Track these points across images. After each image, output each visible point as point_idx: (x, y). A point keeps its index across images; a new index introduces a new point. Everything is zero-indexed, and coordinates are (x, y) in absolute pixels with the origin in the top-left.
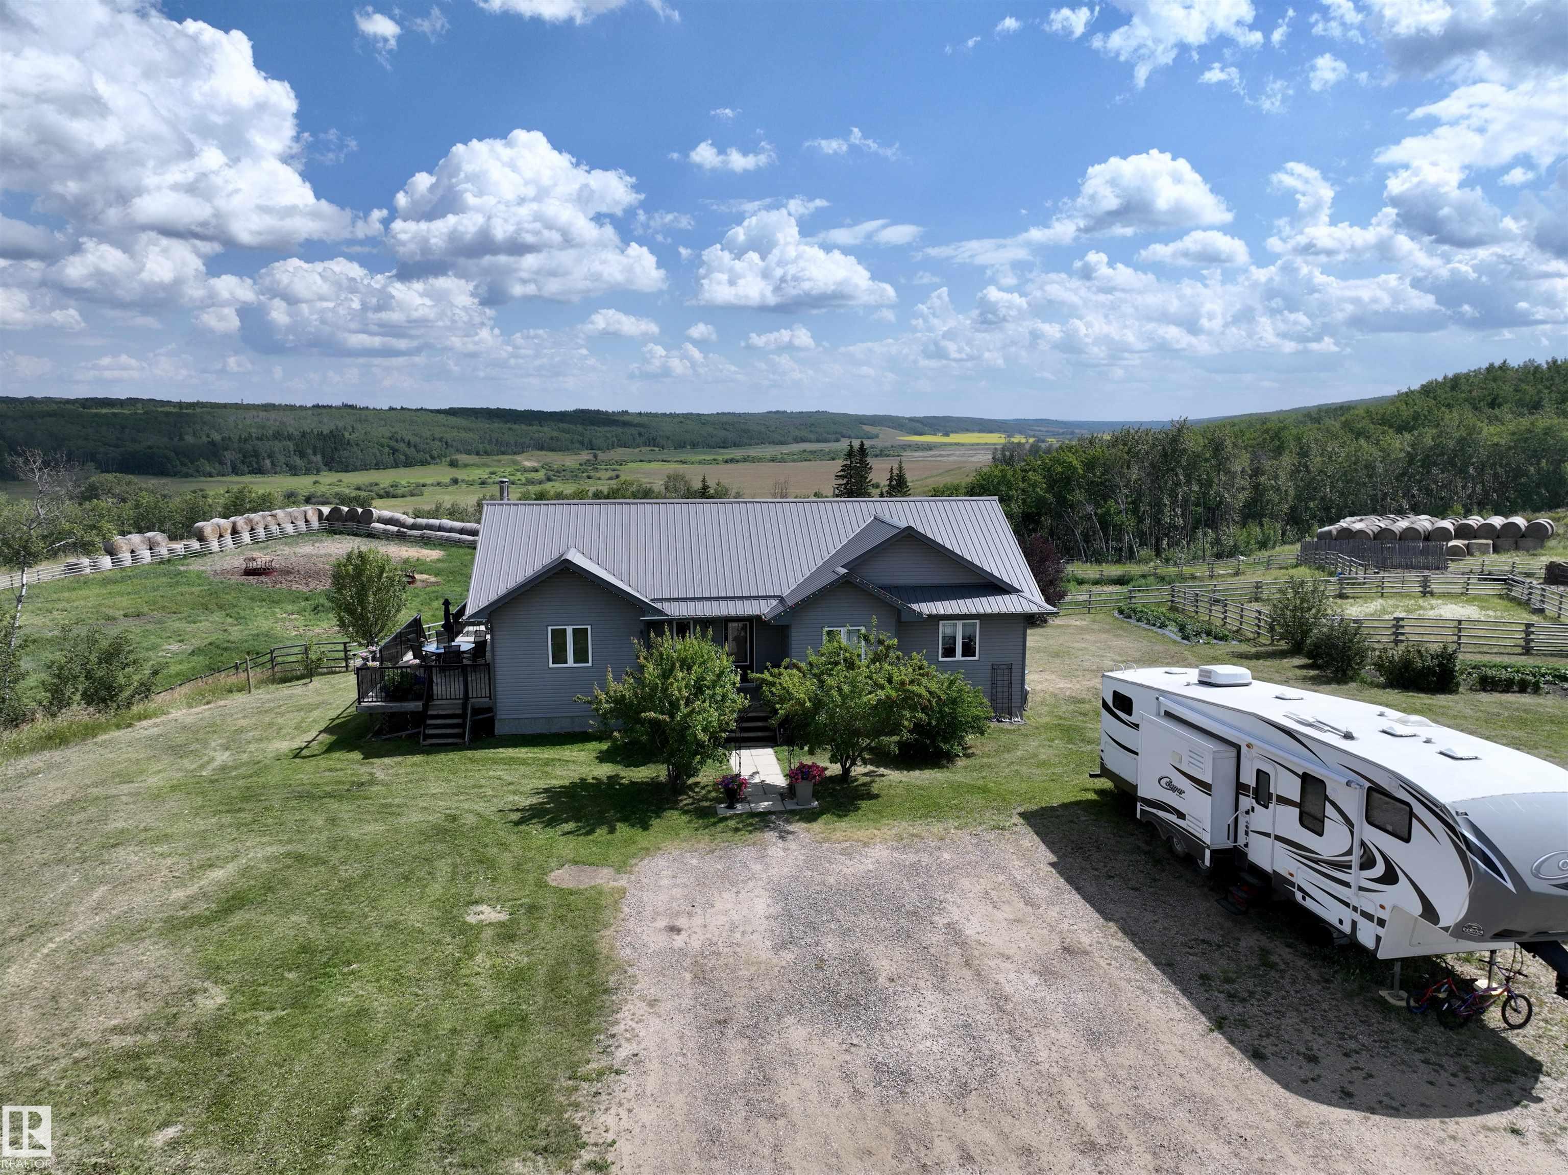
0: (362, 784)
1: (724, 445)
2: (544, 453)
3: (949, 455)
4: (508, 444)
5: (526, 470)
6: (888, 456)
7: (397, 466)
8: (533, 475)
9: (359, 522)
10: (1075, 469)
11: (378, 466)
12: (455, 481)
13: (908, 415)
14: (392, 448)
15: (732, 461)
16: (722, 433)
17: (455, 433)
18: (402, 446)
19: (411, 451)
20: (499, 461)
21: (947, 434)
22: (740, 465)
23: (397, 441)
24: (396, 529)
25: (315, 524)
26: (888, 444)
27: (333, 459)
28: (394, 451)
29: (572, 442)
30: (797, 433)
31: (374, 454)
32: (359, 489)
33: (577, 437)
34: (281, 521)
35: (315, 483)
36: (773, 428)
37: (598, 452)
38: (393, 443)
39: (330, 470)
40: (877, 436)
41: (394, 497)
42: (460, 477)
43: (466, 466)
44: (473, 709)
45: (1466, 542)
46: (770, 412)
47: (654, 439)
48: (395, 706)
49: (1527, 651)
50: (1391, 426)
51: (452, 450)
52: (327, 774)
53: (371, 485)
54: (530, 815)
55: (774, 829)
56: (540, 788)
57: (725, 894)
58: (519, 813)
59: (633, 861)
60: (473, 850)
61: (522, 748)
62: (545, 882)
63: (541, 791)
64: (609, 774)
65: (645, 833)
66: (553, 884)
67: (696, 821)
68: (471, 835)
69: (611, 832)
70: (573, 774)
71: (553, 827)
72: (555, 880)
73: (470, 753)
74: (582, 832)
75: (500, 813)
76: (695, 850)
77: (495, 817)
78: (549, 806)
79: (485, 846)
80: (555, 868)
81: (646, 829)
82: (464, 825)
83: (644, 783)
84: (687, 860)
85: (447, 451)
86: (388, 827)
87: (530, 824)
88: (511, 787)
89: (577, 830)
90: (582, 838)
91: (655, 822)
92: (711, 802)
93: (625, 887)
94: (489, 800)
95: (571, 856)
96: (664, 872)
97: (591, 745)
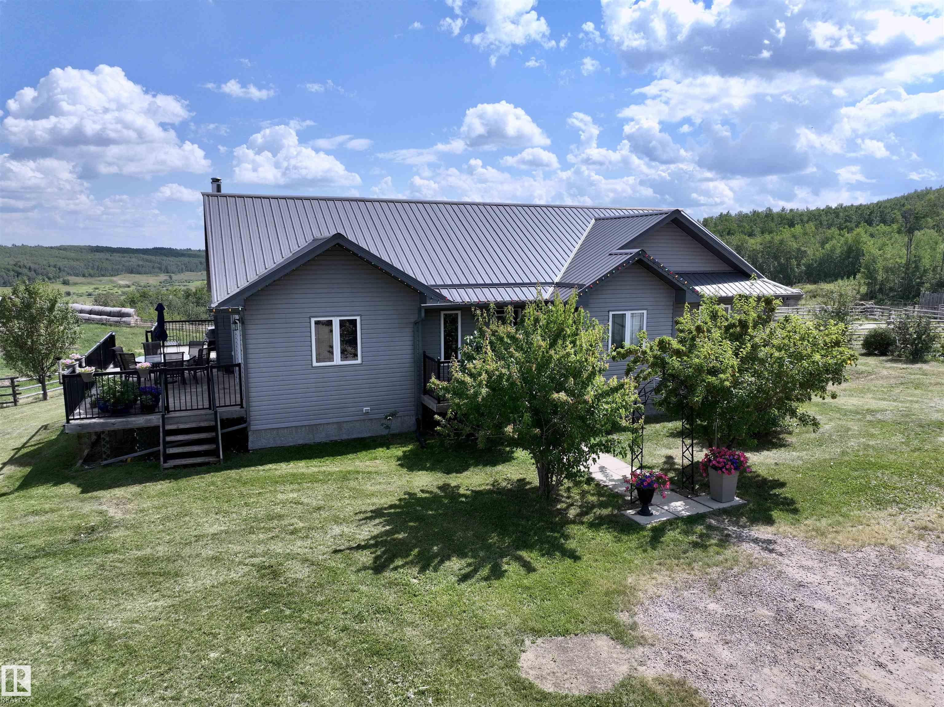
0: (93, 529)
2: (133, 275)
4: (106, 269)
5: (120, 287)
12: (68, 294)
14: (17, 272)
17: (66, 262)
18: (25, 271)
19: (32, 274)
20: (100, 281)
23: (20, 267)
28: (19, 274)
29: (153, 267)
31: (2, 276)
33: (156, 265)
37: (172, 275)
38: (17, 269)
44: (222, 420)
48: (117, 422)
51: (65, 274)
52: (31, 519)
54: (384, 553)
55: (740, 539)
56: (365, 512)
57: (860, 668)
58: (367, 552)
59: (623, 617)
60: (345, 629)
61: (296, 462)
62: (531, 686)
63: (369, 514)
64: (435, 483)
65: (579, 563)
66: (548, 687)
67: (625, 538)
68: (319, 599)
69: (529, 568)
70: (391, 488)
71: (436, 570)
72: (542, 678)
73: (233, 473)
74: (485, 571)
75: (339, 555)
76: (688, 586)
77: (336, 563)
78: (400, 536)
79: (360, 618)
80: (516, 649)
81: (574, 557)
82: (297, 581)
83: (489, 492)
84: (701, 606)
85: (61, 274)
86: (170, 602)
87: (396, 568)
88: (324, 514)
89: (475, 571)
90: (496, 583)
91: (571, 544)
92: (606, 507)
93: (677, 675)
94: (307, 537)
95: (517, 621)
96: (697, 634)
97: (381, 452)
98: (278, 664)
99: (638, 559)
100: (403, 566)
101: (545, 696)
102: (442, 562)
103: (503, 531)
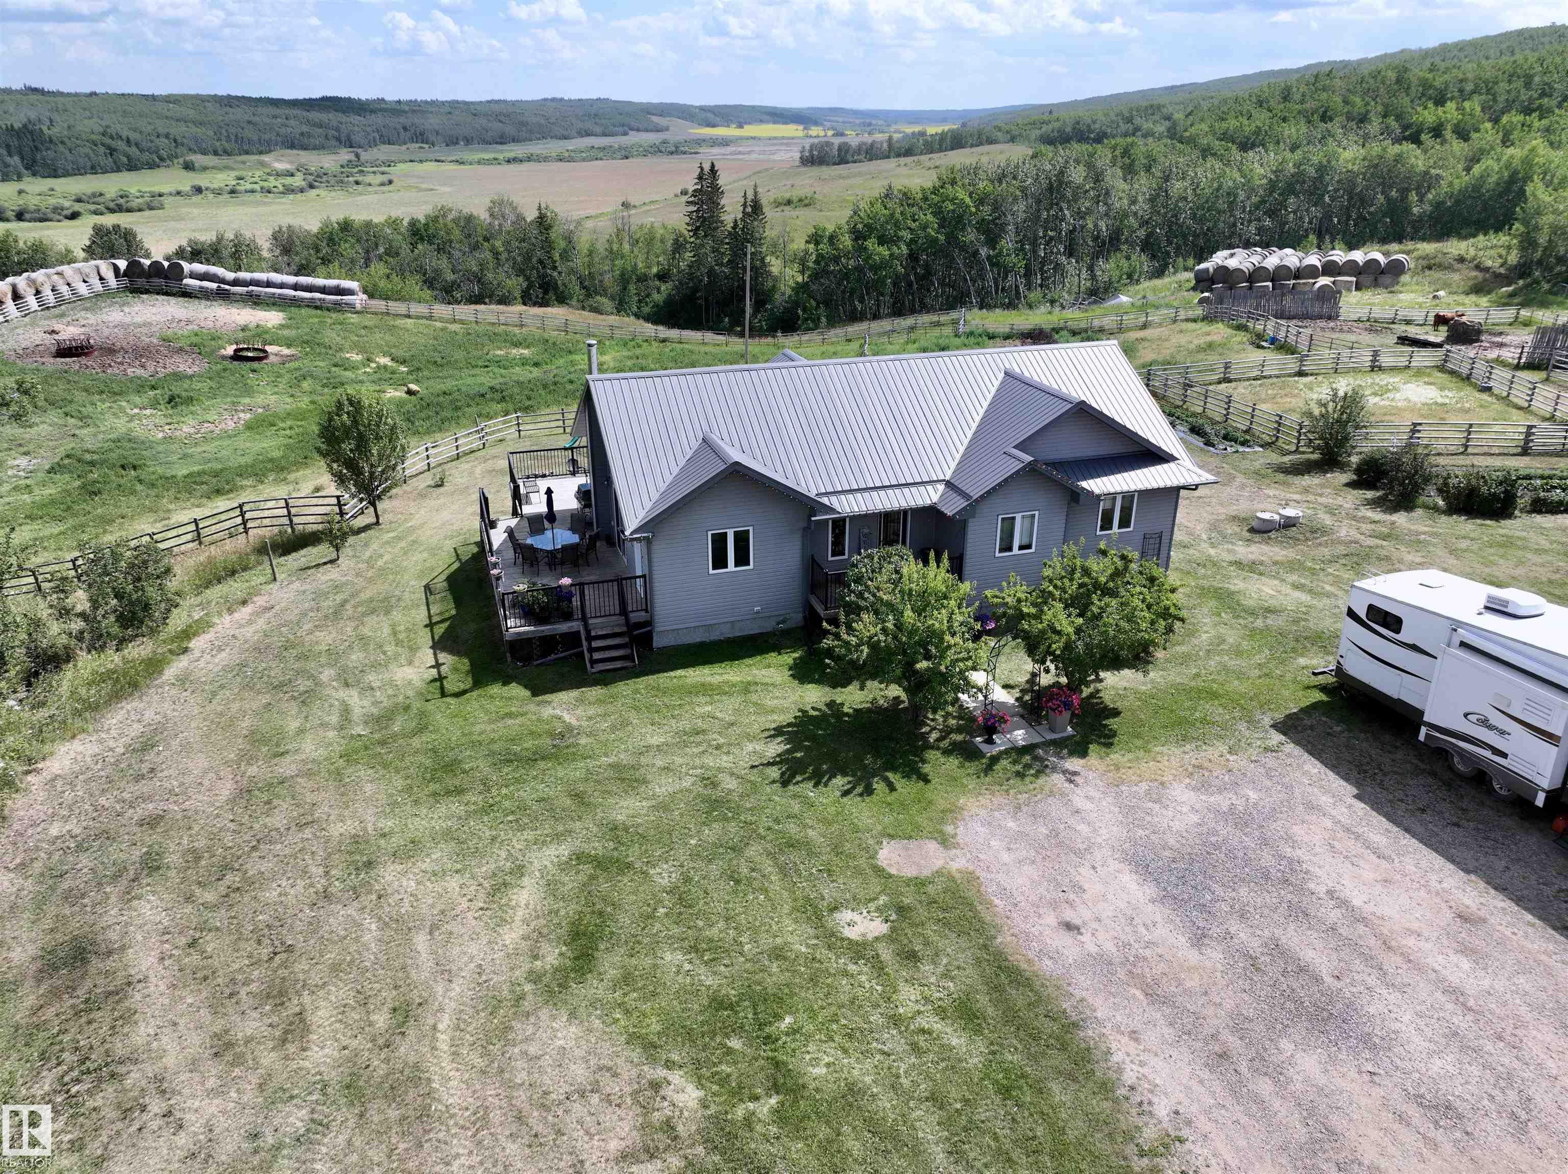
0: (562, 734)
1: (502, 140)
2: (295, 152)
3: (749, 153)
4: (250, 142)
6: (685, 153)
7: (118, 170)
8: (289, 180)
9: (166, 277)
10: (968, 206)
11: (94, 169)
12: (199, 190)
13: (697, 103)
14: (109, 147)
15: (515, 160)
16: (497, 126)
17: (183, 128)
18: (121, 145)
19: (133, 151)
20: (244, 163)
21: (740, 126)
22: (526, 166)
23: (112, 138)
24: (214, 286)
25: (112, 282)
26: (680, 138)
27: (34, 161)
28: (112, 151)
29: (327, 137)
30: (580, 125)
31: (87, 155)
32: (79, 200)
33: (332, 132)
34: (70, 280)
35: (20, 192)
36: (553, 120)
37: (360, 151)
38: (108, 141)
39: (34, 175)
40: (667, 129)
41: (129, 210)
42: (203, 184)
43: (205, 169)
44: (632, 625)
45: (1332, 279)
46: (545, 100)
47: (422, 134)
48: (546, 629)
49: (1525, 451)
50: (1233, 142)
51: (184, 150)
52: (508, 721)
53: (94, 195)
54: (787, 769)
55: (1054, 769)
56: (768, 730)
57: (1081, 870)
58: (775, 768)
59: (949, 829)
60: (769, 829)
61: (701, 668)
62: (884, 870)
63: (773, 732)
64: (823, 700)
65: (930, 786)
66: (893, 871)
67: (967, 764)
68: (748, 805)
69: (892, 788)
70: (786, 704)
71: (826, 785)
72: (890, 865)
73: (651, 679)
74: (859, 789)
75: (755, 771)
76: (1000, 808)
77: (754, 776)
78: (799, 755)
79: (777, 821)
80: (877, 847)
81: (927, 781)
82: (730, 791)
83: (869, 710)
84: (1003, 823)
85: (178, 151)
86: (650, 803)
87: (797, 783)
88: (737, 730)
89: (854, 788)
90: (867, 799)
91: (926, 769)
92: (961, 733)
93: (971, 868)
94: (729, 752)
95: (880, 828)
96: (993, 843)
97: (772, 657)
98: (733, 849)
99: (971, 783)
100: (802, 781)
101: (891, 876)
102: (830, 779)
103: (877, 754)
